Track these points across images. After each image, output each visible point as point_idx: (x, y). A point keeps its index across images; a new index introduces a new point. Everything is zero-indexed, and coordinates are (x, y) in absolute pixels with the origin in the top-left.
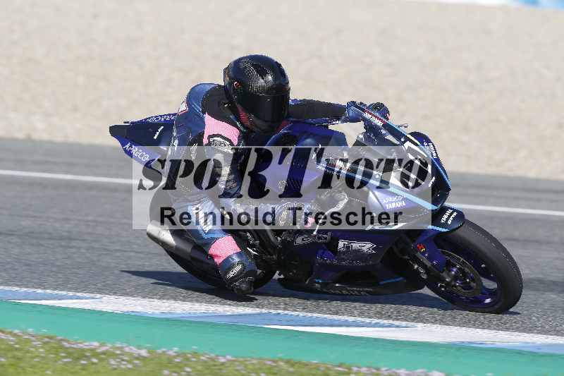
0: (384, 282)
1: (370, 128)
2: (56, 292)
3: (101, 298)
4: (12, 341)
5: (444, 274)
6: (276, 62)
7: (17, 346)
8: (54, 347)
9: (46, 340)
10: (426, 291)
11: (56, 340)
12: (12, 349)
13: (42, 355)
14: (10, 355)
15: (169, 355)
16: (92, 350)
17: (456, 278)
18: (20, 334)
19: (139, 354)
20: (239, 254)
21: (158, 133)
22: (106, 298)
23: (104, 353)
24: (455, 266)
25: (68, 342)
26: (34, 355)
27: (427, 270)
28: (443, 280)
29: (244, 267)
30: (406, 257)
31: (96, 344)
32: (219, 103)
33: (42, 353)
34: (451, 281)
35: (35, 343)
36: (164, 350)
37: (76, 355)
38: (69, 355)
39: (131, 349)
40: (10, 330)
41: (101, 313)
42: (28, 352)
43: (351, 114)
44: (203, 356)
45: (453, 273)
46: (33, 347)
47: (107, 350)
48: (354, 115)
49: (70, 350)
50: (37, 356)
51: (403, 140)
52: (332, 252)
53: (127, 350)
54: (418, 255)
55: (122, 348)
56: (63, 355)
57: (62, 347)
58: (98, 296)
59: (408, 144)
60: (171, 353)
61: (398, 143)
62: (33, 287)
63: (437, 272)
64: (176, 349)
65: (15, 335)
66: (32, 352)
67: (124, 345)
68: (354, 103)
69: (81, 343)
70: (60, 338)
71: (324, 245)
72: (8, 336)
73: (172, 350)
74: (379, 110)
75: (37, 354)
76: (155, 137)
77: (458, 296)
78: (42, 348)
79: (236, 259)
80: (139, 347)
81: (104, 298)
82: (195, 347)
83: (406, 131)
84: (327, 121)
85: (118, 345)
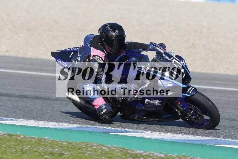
0: (164, 117)
1: (159, 53)
2: (125, 129)
3: (145, 132)
4: (107, 150)
5: (188, 113)
6: (120, 25)
7: (109, 152)
8: (124, 153)
9: (122, 150)
10: (181, 120)
11: (125, 150)
12: (107, 153)
13: (120, 156)
14: (106, 156)
15: (173, 157)
16: (140, 154)
17: (193, 115)
18: (111, 147)
19: (161, 156)
20: (105, 105)
21: (71, 55)
22: (147, 132)
23: (145, 155)
24: (192, 110)
25: (130, 150)
26: (116, 156)
27: (181, 112)
28: (187, 116)
29: (107, 110)
30: (173, 106)
31: (142, 152)
32: (97, 42)
33: (119, 155)
34: (191, 116)
35: (117, 151)
36: (171, 154)
37: (134, 156)
38: (131, 156)
39: (157, 154)
40: (106, 145)
41: (145, 138)
42: (114, 154)
43: (151, 48)
44: (187, 157)
45: (192, 113)
46: (116, 153)
47: (147, 155)
48: (152, 48)
49: (131, 154)
50: (118, 157)
51: (172, 58)
52: (142, 104)
53: (155, 154)
54: (178, 106)
55: (153, 153)
56: (129, 156)
57: (128, 153)
58: (144, 131)
59: (174, 60)
60: (174, 156)
61: (170, 60)
62: (117, 127)
63: (185, 112)
64: (176, 154)
65: (109, 147)
66: (115, 155)
67: (154, 152)
68: (152, 43)
69: (136, 151)
70: (127, 149)
71: (139, 101)
72: (106, 148)
73: (174, 154)
74: (162, 46)
75: (118, 155)
76: (70, 57)
77: (194, 122)
78: (120, 153)
79: (104, 107)
80: (161, 153)
81: (146, 132)
82: (184, 154)
83: (173, 55)
84: (141, 51)
85: (152, 152)
